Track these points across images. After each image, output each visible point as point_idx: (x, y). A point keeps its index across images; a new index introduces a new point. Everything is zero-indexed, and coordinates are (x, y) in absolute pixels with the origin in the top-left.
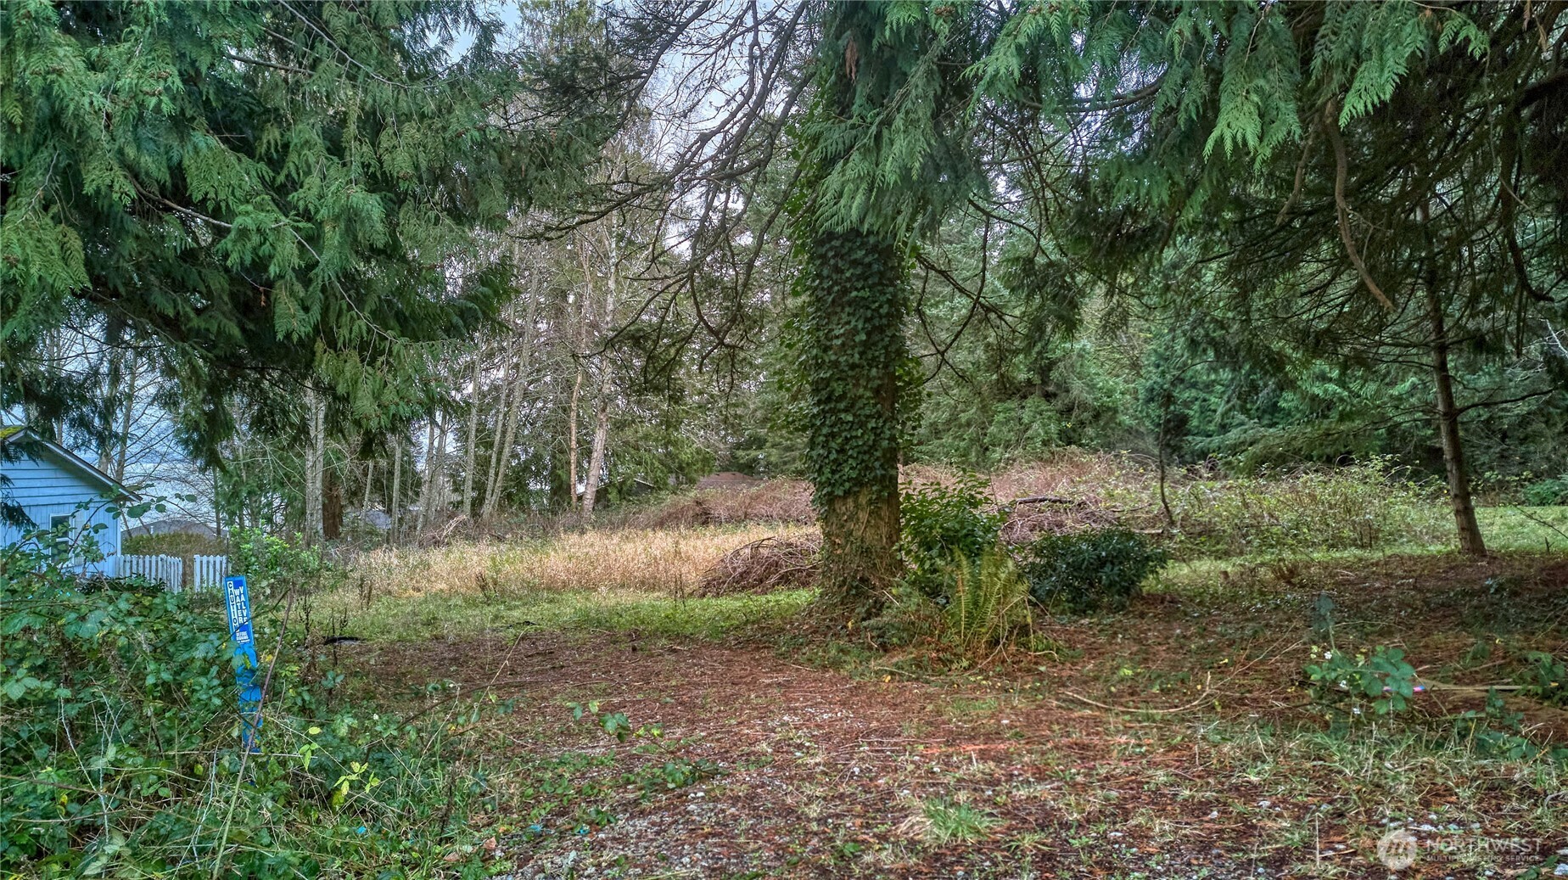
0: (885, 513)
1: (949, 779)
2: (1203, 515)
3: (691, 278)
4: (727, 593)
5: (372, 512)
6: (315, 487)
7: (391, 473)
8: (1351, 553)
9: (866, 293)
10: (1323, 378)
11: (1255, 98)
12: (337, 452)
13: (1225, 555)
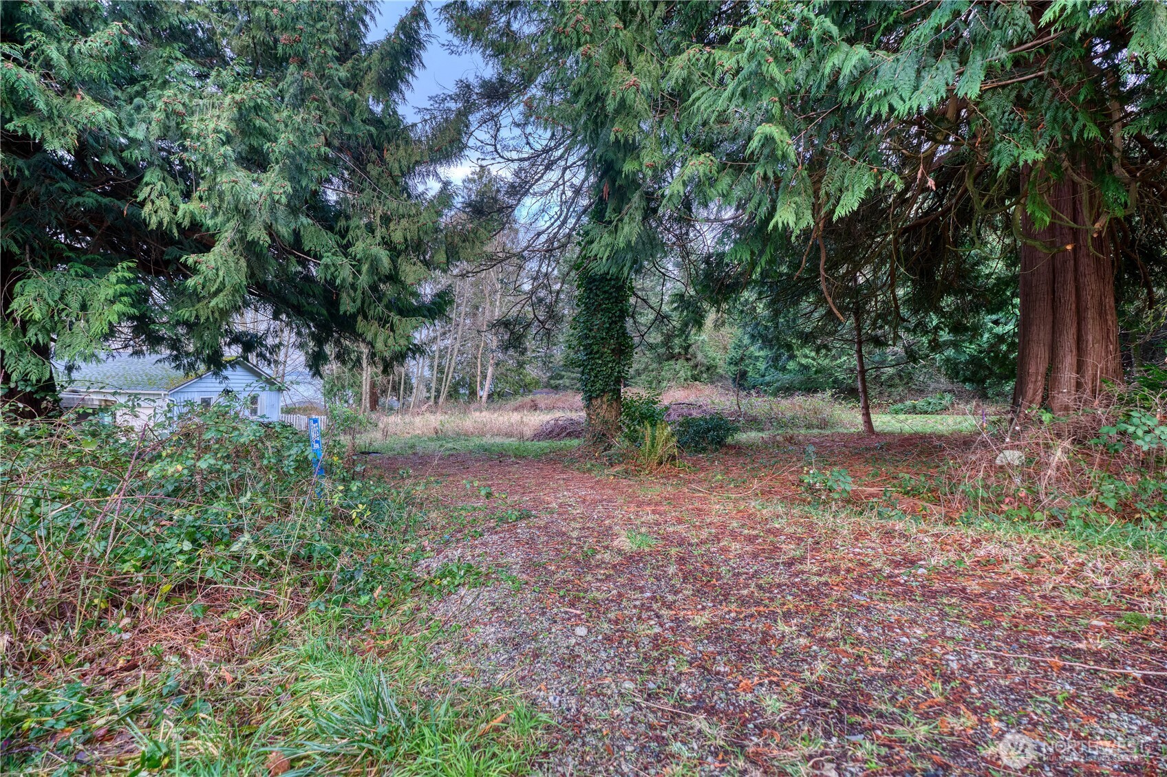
0: (615, 405)
1: (638, 522)
2: (753, 412)
3: (531, 298)
4: (543, 440)
5: (390, 399)
6: (366, 388)
7: (400, 383)
8: (816, 431)
9: (610, 306)
10: (806, 356)
11: (794, 205)
12: (376, 373)
13: (762, 430)
